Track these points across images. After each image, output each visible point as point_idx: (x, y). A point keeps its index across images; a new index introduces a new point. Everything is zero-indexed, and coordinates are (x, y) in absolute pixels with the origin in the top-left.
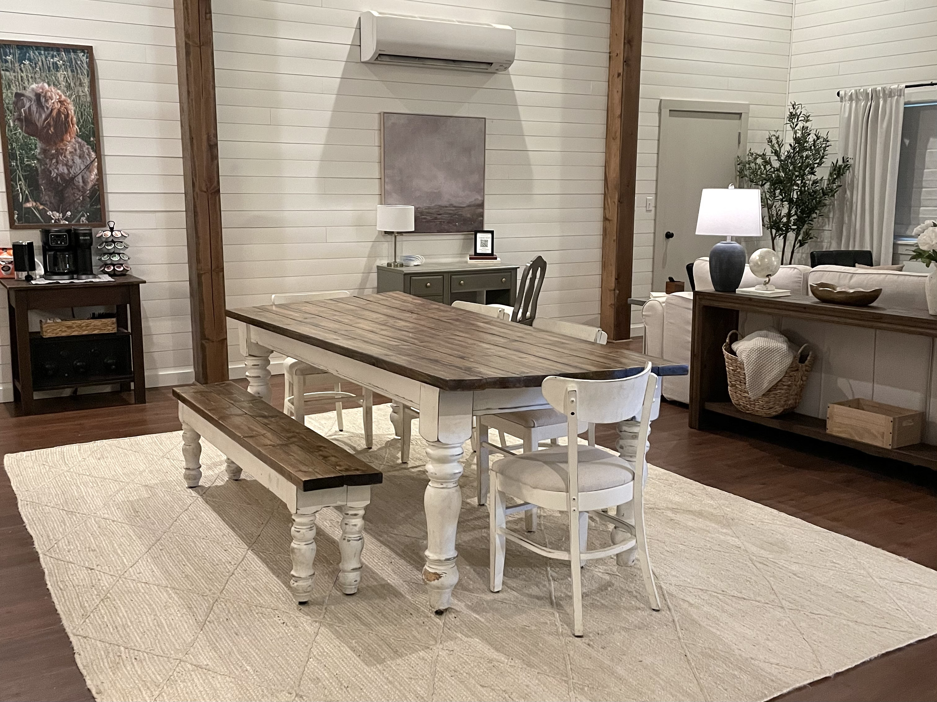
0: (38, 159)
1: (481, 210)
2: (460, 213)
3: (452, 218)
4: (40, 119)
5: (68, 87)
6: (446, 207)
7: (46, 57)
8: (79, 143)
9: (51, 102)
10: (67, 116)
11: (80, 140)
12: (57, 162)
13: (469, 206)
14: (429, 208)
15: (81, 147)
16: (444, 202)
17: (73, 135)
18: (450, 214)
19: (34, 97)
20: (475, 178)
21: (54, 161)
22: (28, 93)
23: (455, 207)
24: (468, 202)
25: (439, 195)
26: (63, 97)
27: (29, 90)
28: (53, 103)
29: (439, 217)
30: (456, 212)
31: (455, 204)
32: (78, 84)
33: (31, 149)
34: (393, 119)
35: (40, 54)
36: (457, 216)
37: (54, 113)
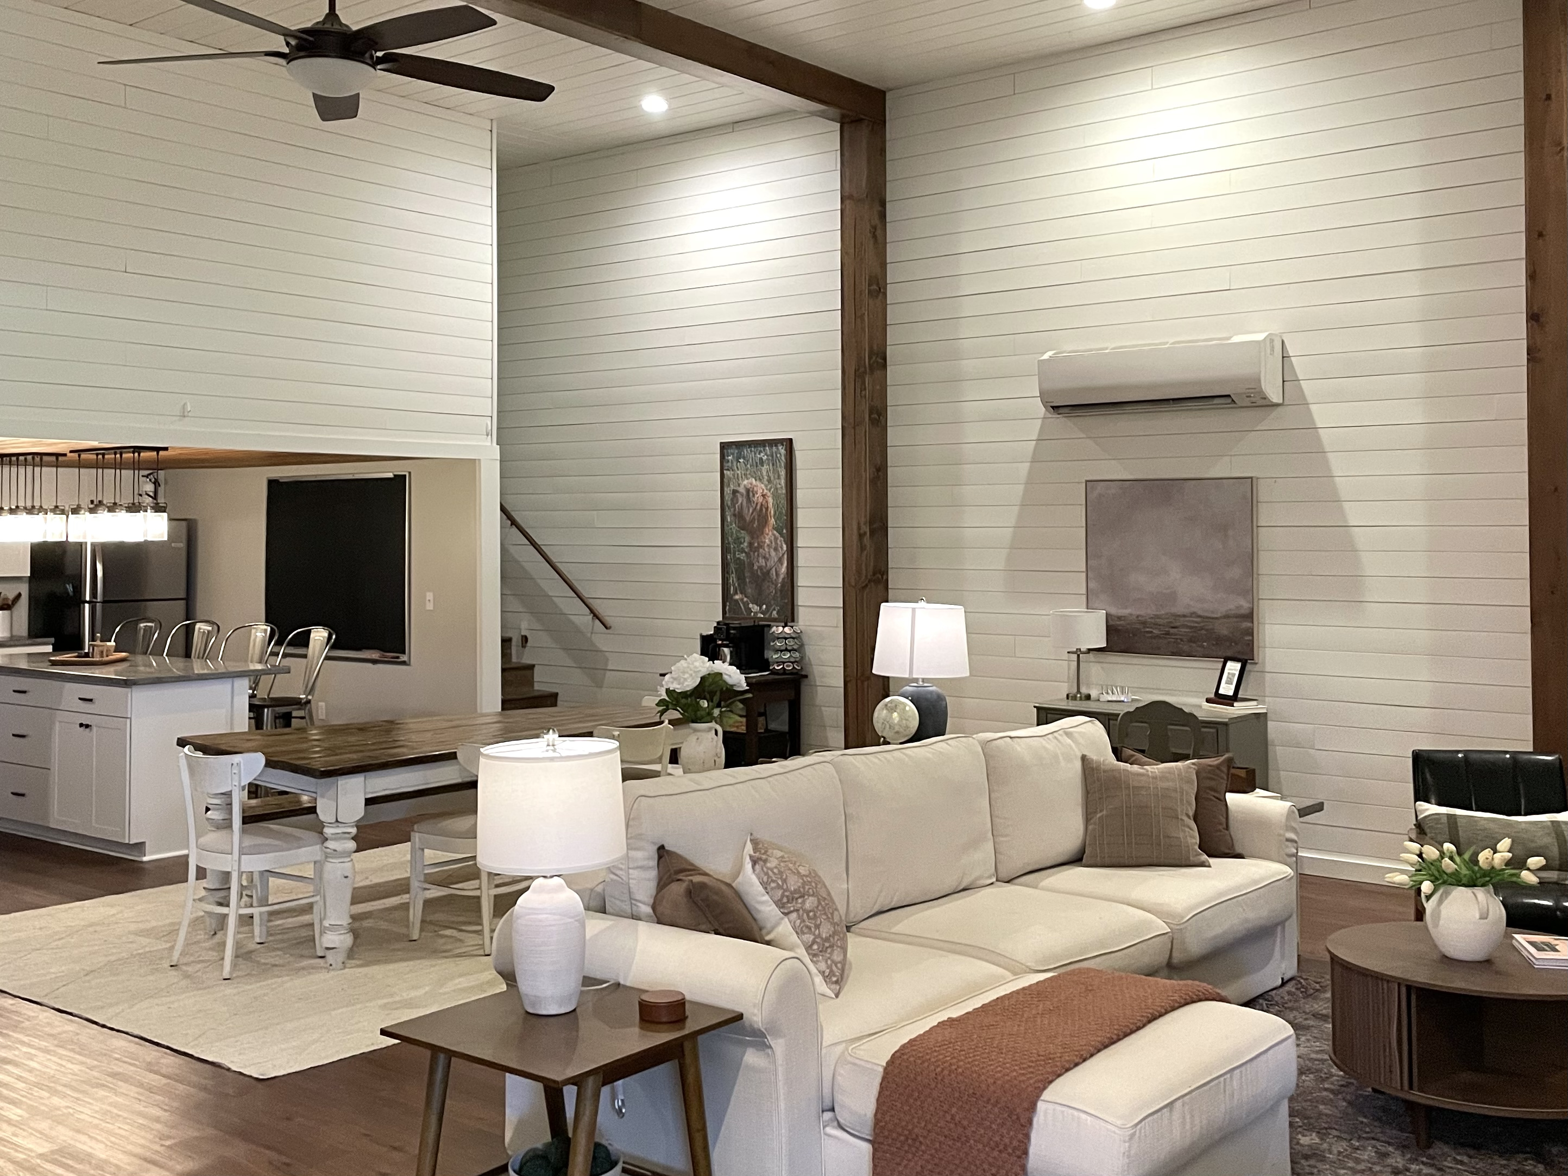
0: (746, 553)
1: (1249, 624)
2: (1211, 627)
3: (1195, 635)
4: (748, 514)
5: (769, 481)
6: (1184, 616)
7: (755, 454)
8: (774, 535)
9: (756, 496)
10: (767, 509)
11: (775, 532)
12: (758, 555)
13: (1227, 616)
14: (1157, 617)
15: (776, 539)
16: (1179, 609)
17: (771, 528)
18: (1191, 627)
19: (745, 493)
20: (1235, 572)
21: (756, 554)
22: (742, 490)
23: (1199, 616)
24: (1222, 610)
25: (1172, 597)
26: (765, 491)
27: (742, 486)
28: (758, 498)
29: (1172, 631)
30: (1202, 624)
31: (1200, 613)
32: (776, 477)
33: (741, 543)
34: (1100, 488)
35: (751, 451)
36: (1203, 632)
37: (758, 507)
